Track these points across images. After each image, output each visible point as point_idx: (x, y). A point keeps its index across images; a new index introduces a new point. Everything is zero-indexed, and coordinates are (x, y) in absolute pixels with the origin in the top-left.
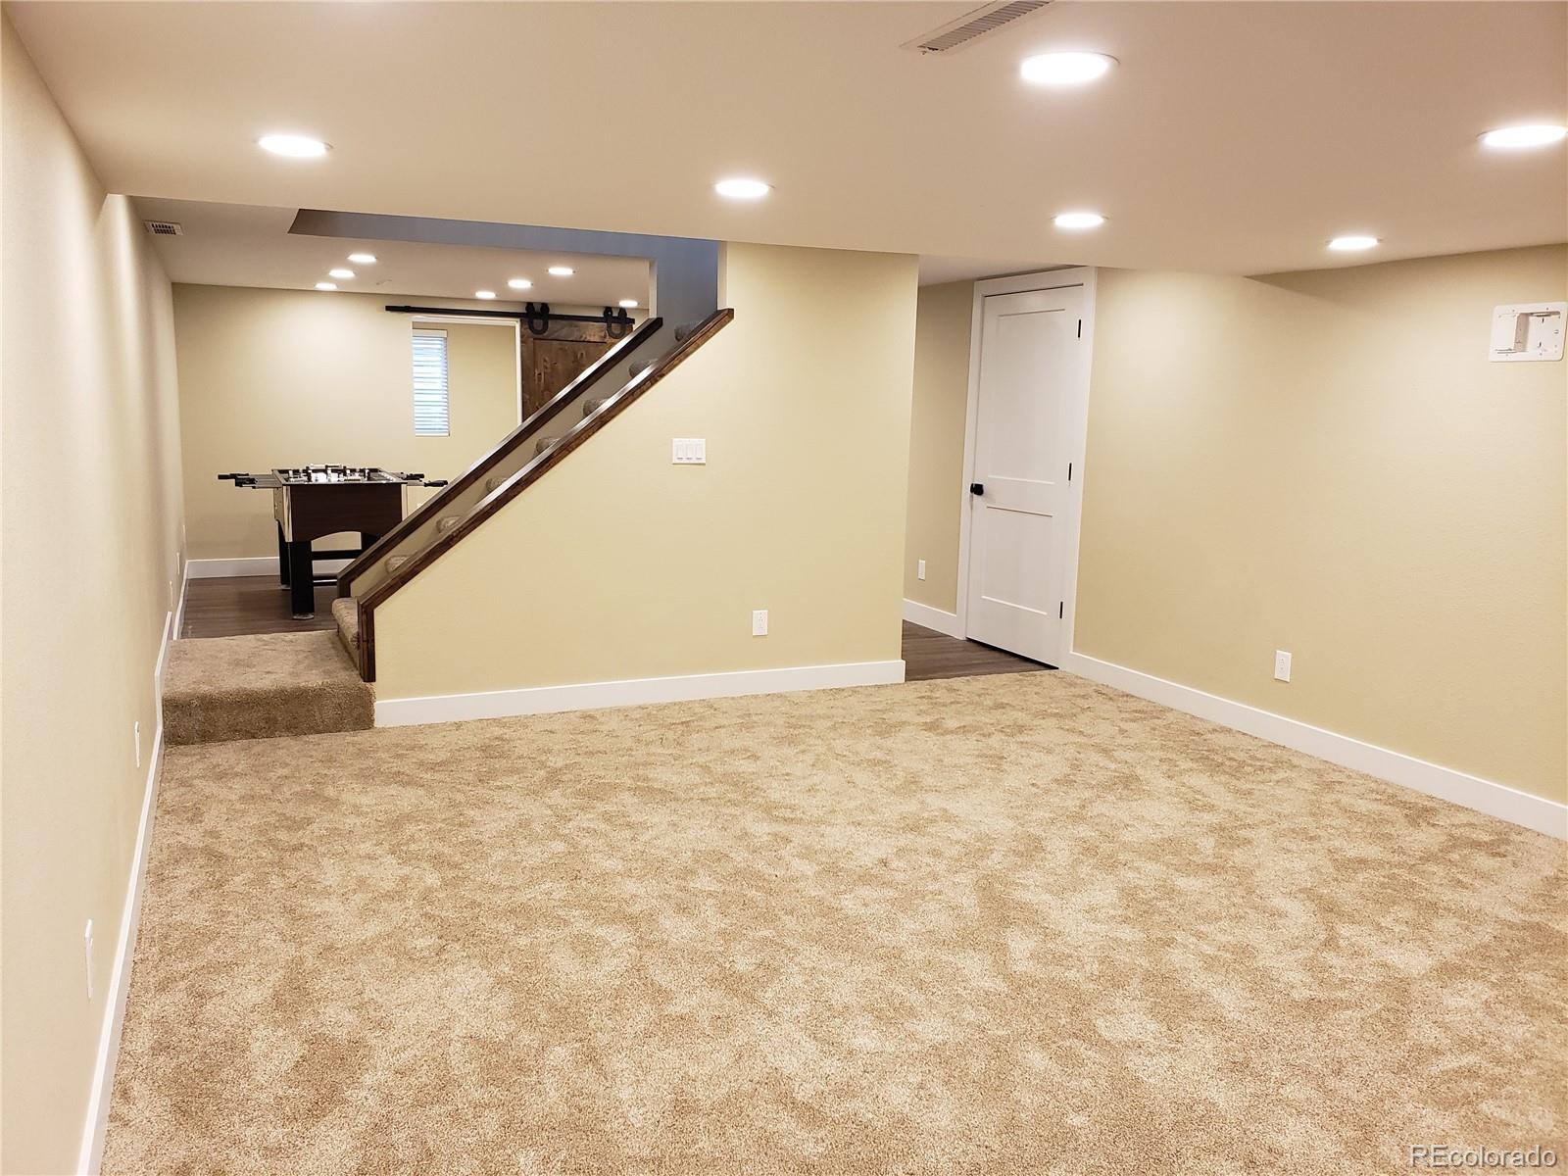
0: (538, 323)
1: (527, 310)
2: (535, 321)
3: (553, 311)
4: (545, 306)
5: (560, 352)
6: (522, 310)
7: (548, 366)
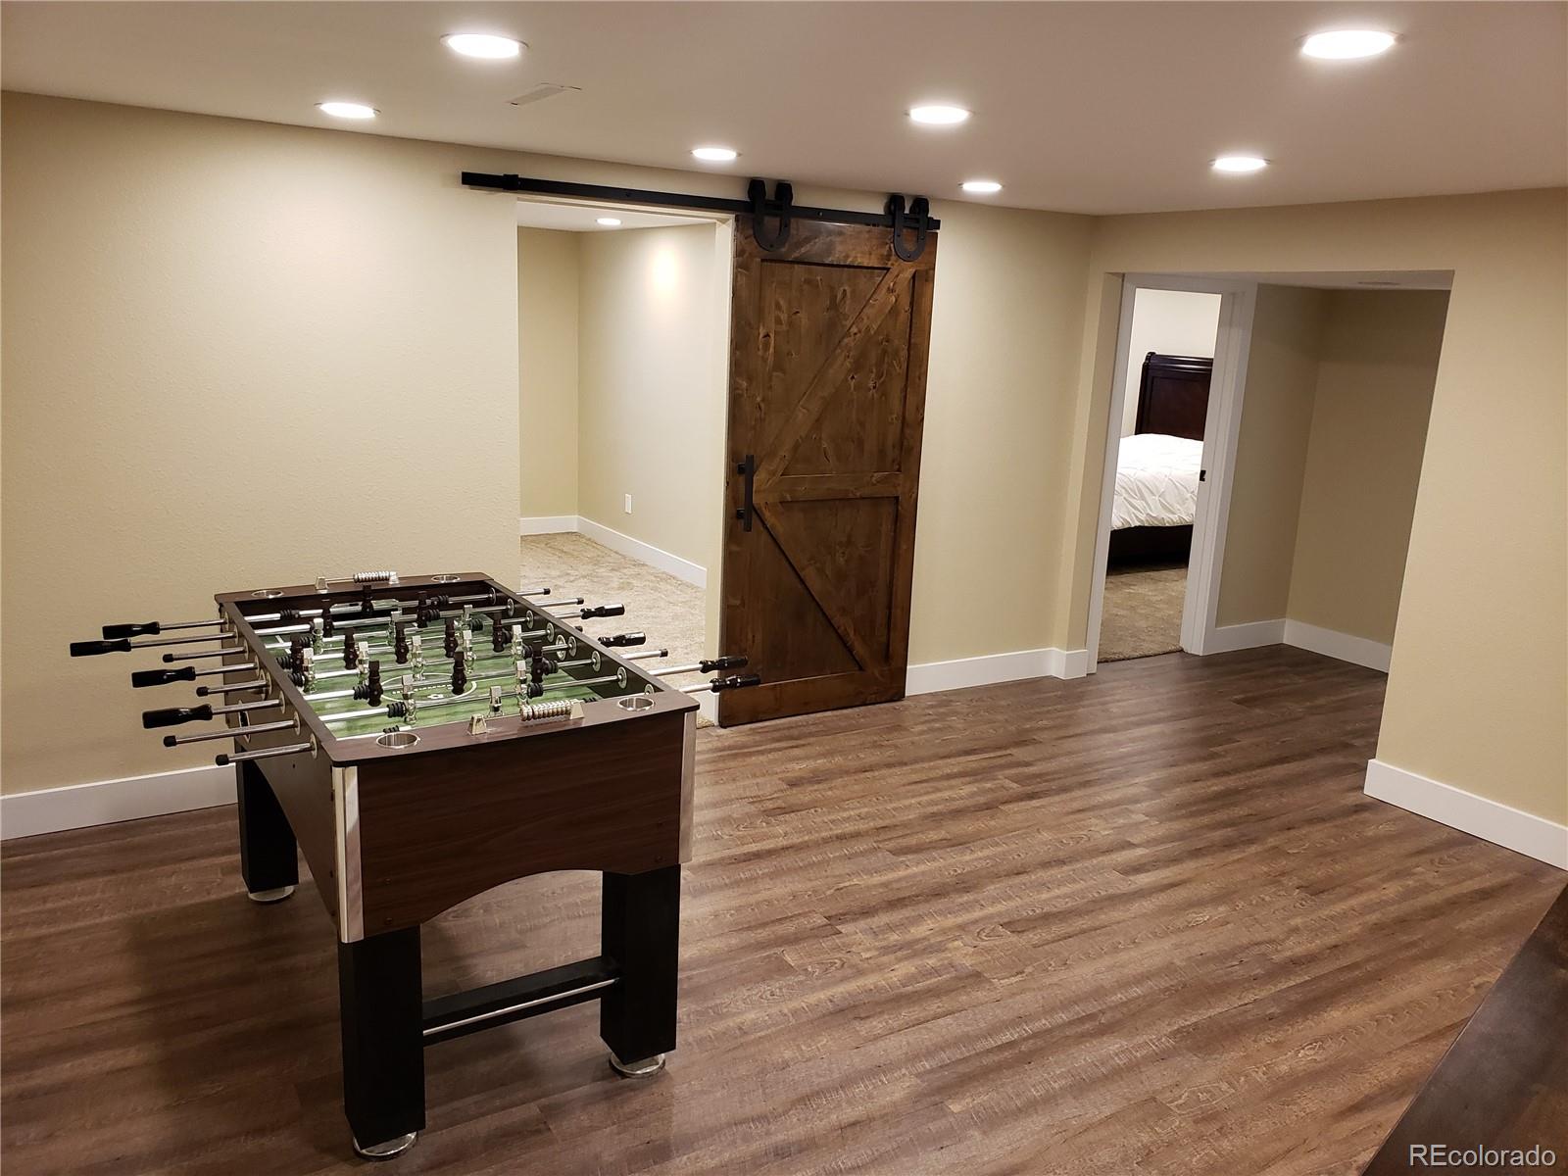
0: (772, 223)
1: (749, 197)
2: (767, 219)
3: (801, 200)
4: (784, 189)
5: (805, 287)
6: (738, 194)
7: (784, 317)
